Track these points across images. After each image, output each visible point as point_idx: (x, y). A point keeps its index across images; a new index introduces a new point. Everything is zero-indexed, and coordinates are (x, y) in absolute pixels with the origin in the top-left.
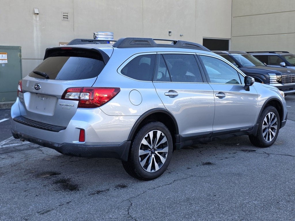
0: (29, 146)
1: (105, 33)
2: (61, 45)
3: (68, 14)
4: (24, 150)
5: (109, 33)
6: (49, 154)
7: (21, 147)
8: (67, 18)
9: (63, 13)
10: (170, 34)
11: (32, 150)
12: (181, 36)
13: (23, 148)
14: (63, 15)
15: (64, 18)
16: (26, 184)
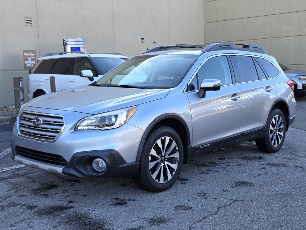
0: (13, 172)
1: (76, 39)
2: (25, 53)
3: (31, 18)
4: (7, 178)
5: (80, 39)
6: (42, 182)
7: (3, 174)
8: (31, 23)
9: (26, 18)
10: (143, 41)
11: (19, 178)
12: (154, 43)
13: (5, 176)
14: (26, 20)
15: (26, 23)
16: (29, 225)
